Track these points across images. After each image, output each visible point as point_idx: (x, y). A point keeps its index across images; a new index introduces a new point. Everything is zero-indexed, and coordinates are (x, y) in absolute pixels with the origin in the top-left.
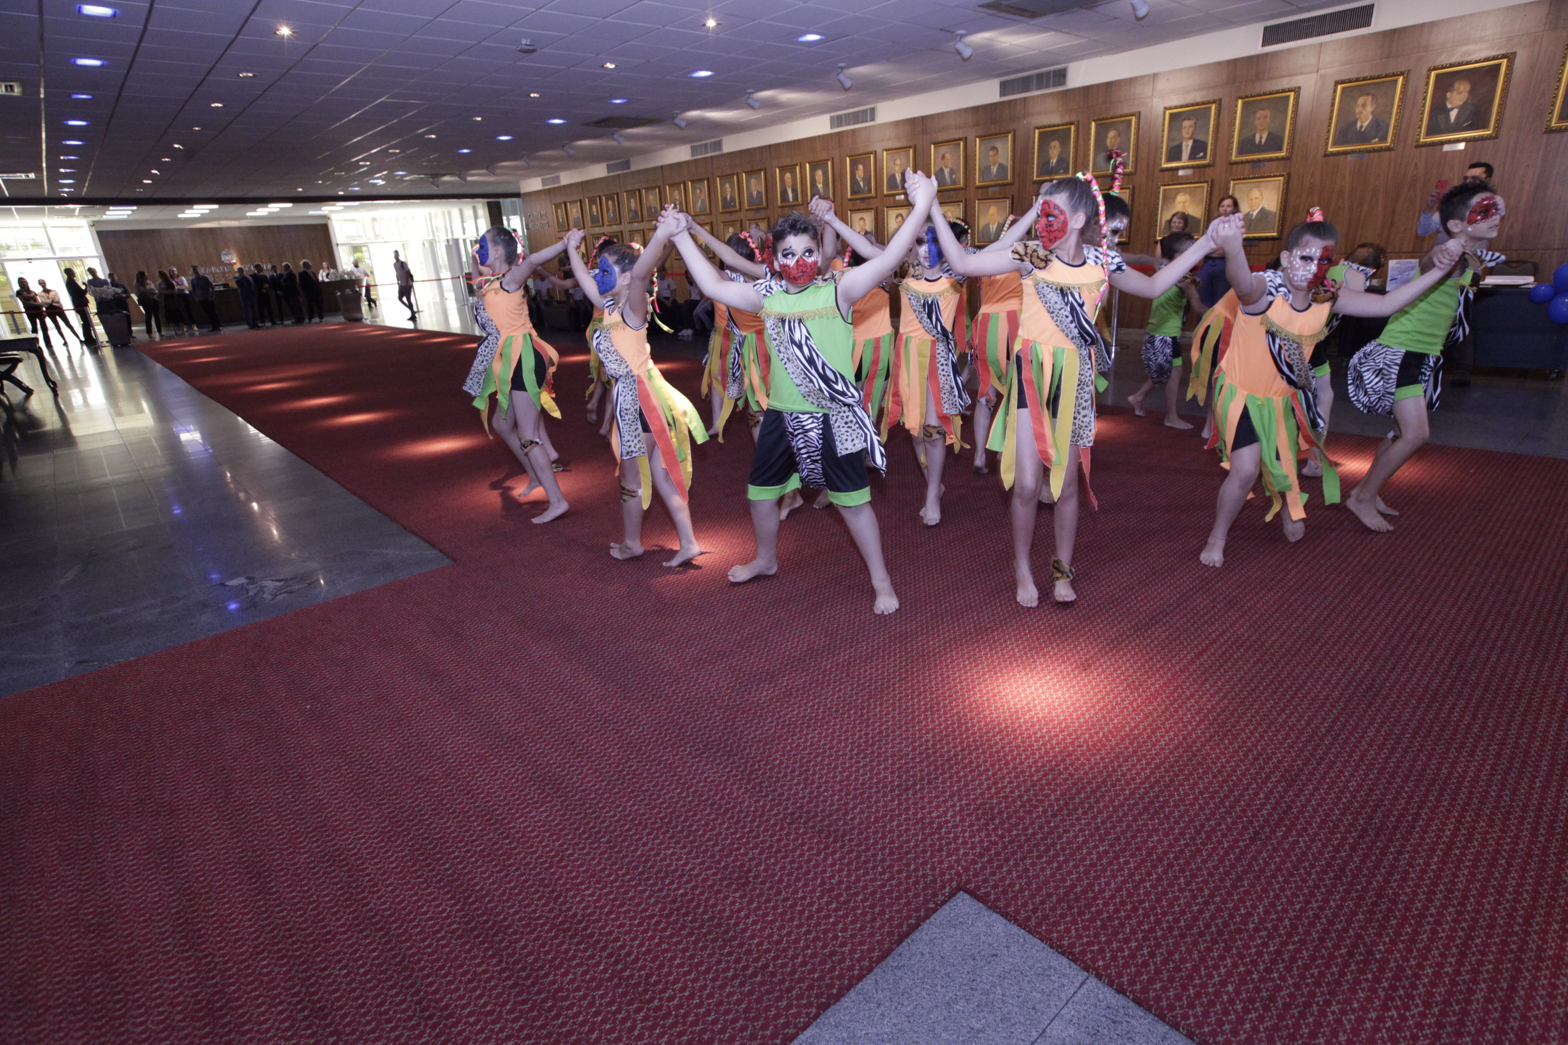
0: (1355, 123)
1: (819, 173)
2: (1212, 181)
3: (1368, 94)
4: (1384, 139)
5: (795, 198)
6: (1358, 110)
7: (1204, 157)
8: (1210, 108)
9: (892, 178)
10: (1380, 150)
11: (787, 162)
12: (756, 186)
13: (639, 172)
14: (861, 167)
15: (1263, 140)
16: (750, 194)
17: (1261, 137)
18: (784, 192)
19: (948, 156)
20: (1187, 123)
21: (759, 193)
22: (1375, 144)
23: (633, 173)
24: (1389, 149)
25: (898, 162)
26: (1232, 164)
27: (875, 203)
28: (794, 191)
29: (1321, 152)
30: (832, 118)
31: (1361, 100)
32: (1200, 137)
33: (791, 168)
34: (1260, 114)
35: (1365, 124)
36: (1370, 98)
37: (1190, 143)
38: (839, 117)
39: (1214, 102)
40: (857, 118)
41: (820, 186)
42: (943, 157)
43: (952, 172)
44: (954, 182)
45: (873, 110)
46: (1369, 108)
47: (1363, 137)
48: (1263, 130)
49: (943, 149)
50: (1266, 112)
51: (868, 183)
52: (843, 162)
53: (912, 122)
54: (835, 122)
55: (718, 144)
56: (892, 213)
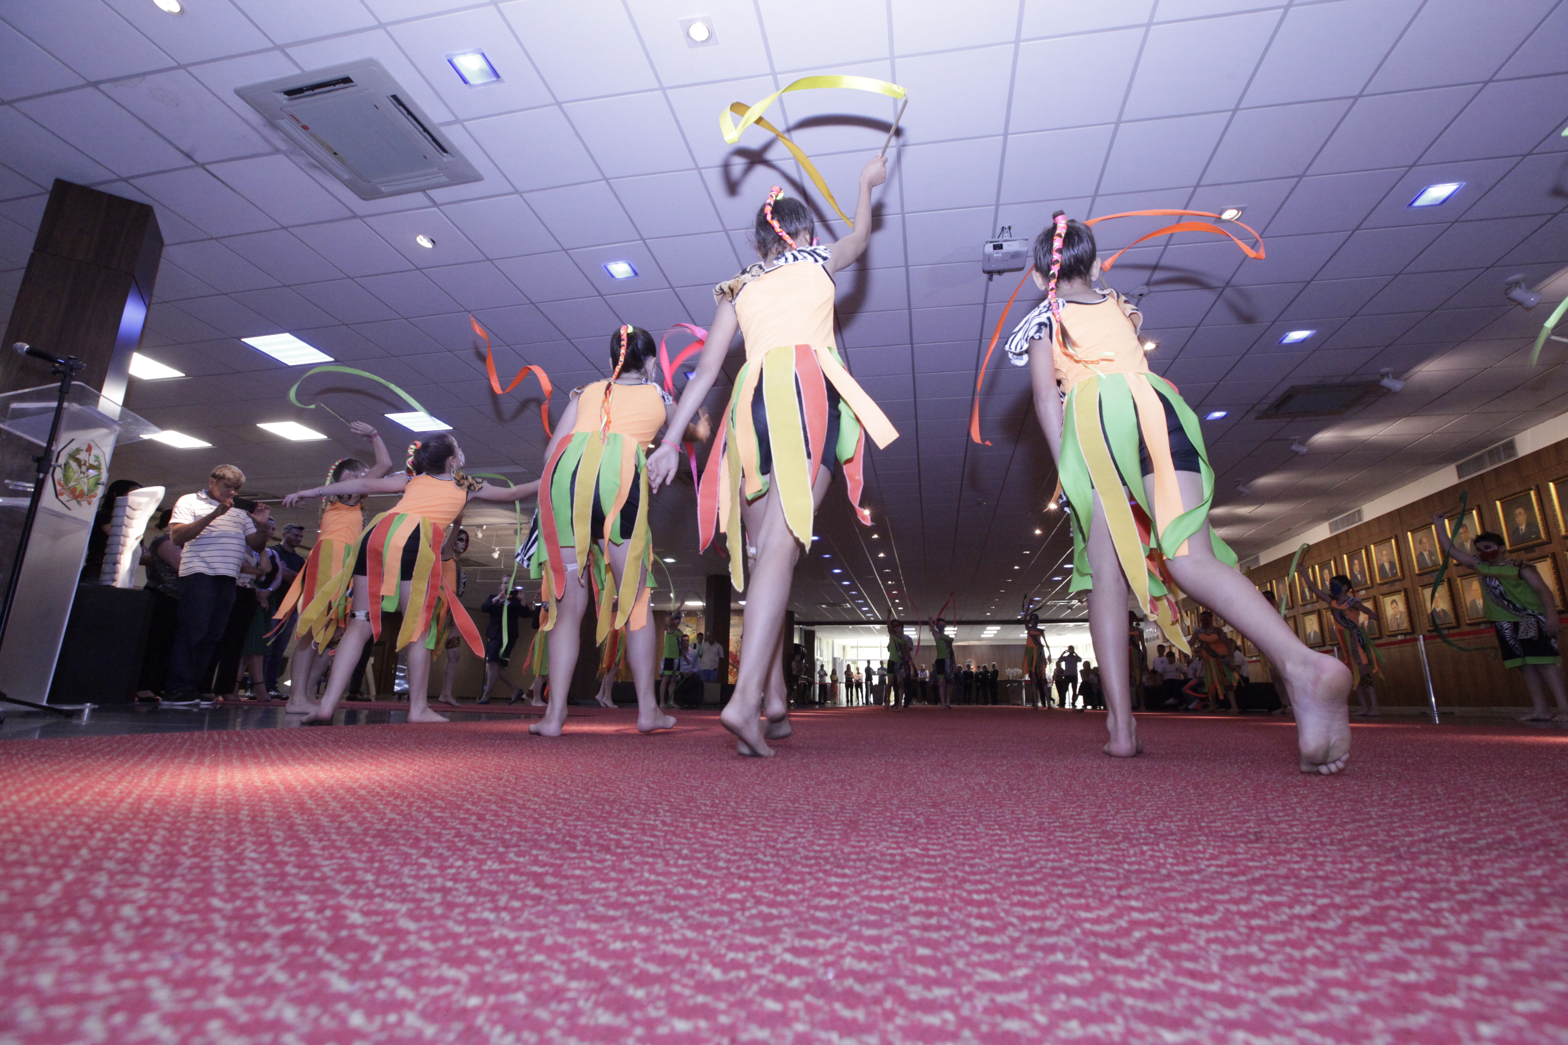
1: (1326, 571)
9: (1381, 568)
11: (1303, 567)
14: (1356, 562)
18: (1303, 592)
19: (1424, 540)
25: (1384, 552)
30: (1330, 524)
38: (1336, 522)
40: (1349, 520)
42: (1421, 542)
43: (1431, 554)
44: (1435, 563)
45: (1359, 512)
49: (1419, 535)
51: (1364, 576)
52: (1342, 559)
53: (1390, 515)
54: (1332, 527)
55: (1257, 560)
56: (1388, 600)
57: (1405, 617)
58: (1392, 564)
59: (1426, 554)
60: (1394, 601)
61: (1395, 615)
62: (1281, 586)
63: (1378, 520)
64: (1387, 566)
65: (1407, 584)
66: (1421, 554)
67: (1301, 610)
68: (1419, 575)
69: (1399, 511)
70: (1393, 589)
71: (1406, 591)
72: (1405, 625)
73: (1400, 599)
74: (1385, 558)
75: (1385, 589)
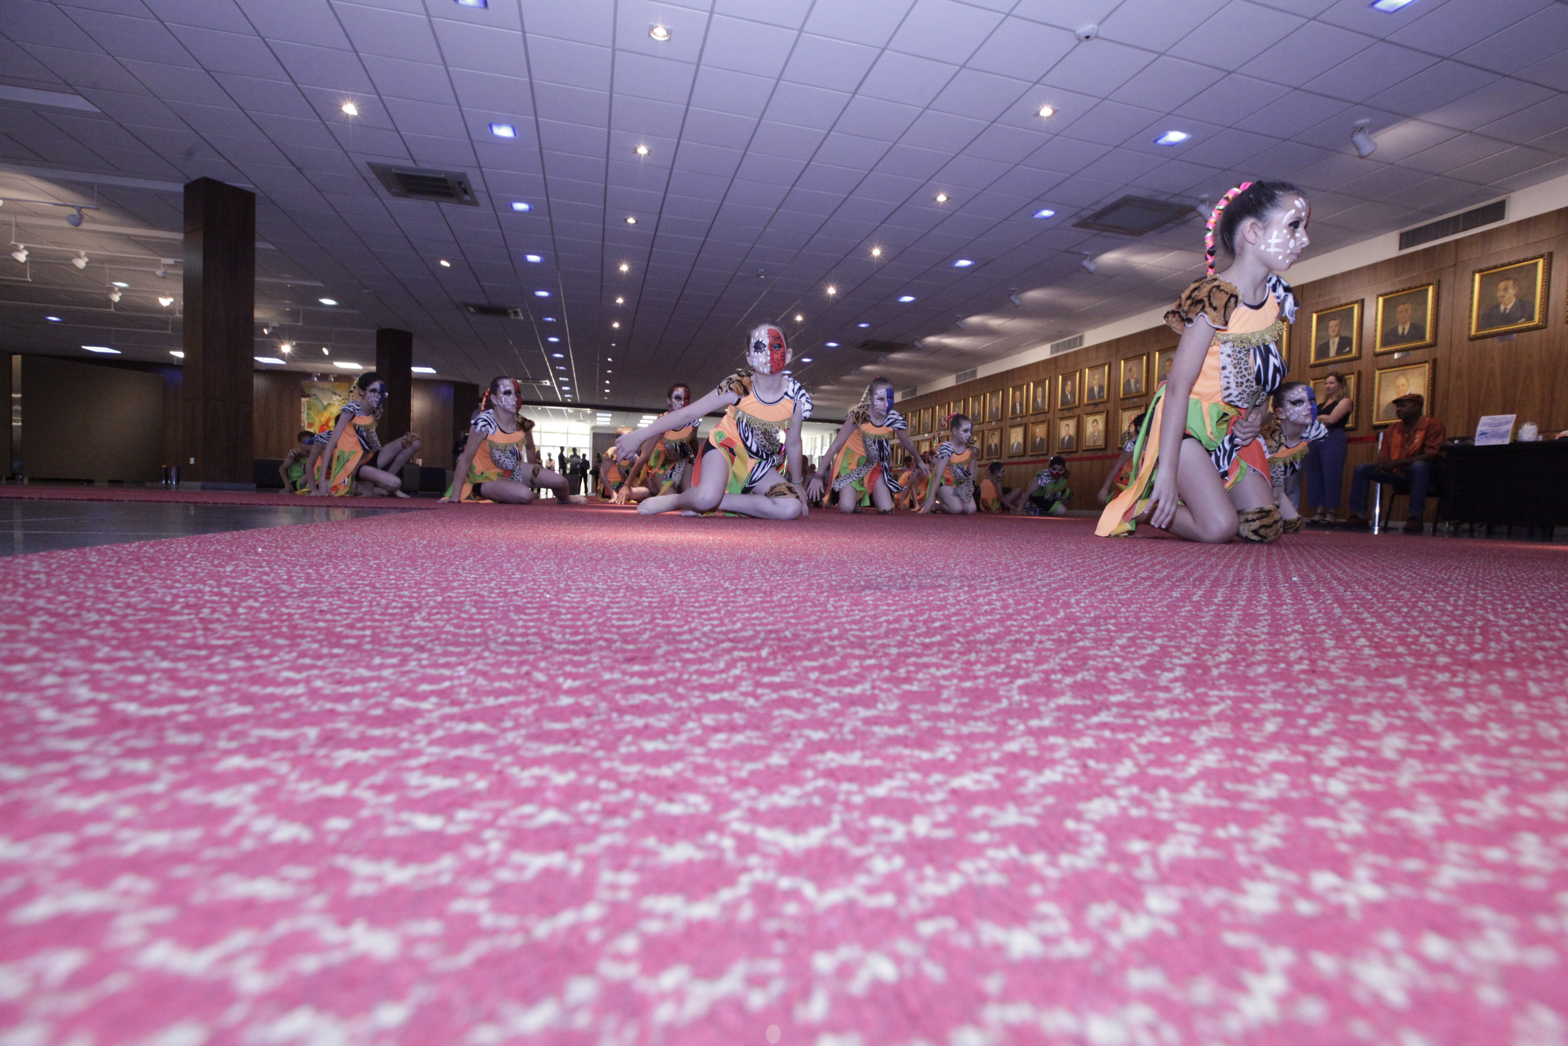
0: (1498, 306)
1: (1040, 389)
2: (1359, 374)
3: (1508, 279)
4: (1531, 318)
5: (1021, 411)
6: (1500, 294)
7: (1350, 351)
8: (1352, 308)
9: (1091, 390)
10: (1529, 329)
11: (1019, 383)
12: (993, 402)
13: (921, 397)
14: (1069, 383)
15: (1406, 332)
16: (991, 409)
17: (1404, 328)
18: (1014, 406)
19: (1134, 369)
20: (1333, 323)
21: (997, 408)
22: (1522, 324)
23: (917, 398)
24: (1536, 328)
25: (1096, 377)
26: (1378, 355)
27: (1077, 412)
28: (1021, 405)
29: (1466, 338)
30: (1052, 347)
31: (1502, 285)
32: (1345, 334)
33: (1020, 388)
34: (1401, 308)
35: (1509, 307)
36: (1511, 283)
37: (1337, 340)
38: (1058, 345)
39: (1356, 302)
40: (1069, 344)
41: (1039, 400)
42: (1130, 370)
43: (1137, 382)
44: (1138, 390)
45: (1081, 338)
46: (1512, 292)
47: (1508, 318)
48: (1404, 323)
49: (1131, 364)
50: (1407, 306)
51: (1073, 396)
52: (1057, 380)
53: (1109, 344)
54: (1054, 349)
55: (974, 373)
56: (1090, 419)
57: (1102, 435)
58: (1101, 388)
59: (1132, 381)
60: (1096, 420)
61: (1093, 433)
62: (994, 399)
63: (1098, 347)
64: (1096, 389)
65: (1110, 406)
66: (1129, 381)
67: (1009, 422)
68: (1122, 399)
69: (1118, 341)
70: (1097, 409)
71: (1108, 412)
72: (1101, 442)
73: (1101, 419)
74: (1096, 382)
75: (1090, 409)
